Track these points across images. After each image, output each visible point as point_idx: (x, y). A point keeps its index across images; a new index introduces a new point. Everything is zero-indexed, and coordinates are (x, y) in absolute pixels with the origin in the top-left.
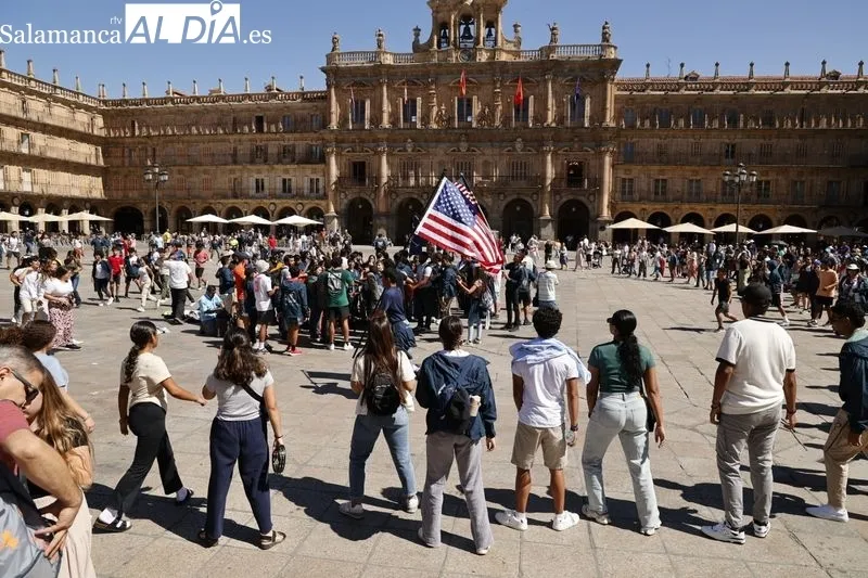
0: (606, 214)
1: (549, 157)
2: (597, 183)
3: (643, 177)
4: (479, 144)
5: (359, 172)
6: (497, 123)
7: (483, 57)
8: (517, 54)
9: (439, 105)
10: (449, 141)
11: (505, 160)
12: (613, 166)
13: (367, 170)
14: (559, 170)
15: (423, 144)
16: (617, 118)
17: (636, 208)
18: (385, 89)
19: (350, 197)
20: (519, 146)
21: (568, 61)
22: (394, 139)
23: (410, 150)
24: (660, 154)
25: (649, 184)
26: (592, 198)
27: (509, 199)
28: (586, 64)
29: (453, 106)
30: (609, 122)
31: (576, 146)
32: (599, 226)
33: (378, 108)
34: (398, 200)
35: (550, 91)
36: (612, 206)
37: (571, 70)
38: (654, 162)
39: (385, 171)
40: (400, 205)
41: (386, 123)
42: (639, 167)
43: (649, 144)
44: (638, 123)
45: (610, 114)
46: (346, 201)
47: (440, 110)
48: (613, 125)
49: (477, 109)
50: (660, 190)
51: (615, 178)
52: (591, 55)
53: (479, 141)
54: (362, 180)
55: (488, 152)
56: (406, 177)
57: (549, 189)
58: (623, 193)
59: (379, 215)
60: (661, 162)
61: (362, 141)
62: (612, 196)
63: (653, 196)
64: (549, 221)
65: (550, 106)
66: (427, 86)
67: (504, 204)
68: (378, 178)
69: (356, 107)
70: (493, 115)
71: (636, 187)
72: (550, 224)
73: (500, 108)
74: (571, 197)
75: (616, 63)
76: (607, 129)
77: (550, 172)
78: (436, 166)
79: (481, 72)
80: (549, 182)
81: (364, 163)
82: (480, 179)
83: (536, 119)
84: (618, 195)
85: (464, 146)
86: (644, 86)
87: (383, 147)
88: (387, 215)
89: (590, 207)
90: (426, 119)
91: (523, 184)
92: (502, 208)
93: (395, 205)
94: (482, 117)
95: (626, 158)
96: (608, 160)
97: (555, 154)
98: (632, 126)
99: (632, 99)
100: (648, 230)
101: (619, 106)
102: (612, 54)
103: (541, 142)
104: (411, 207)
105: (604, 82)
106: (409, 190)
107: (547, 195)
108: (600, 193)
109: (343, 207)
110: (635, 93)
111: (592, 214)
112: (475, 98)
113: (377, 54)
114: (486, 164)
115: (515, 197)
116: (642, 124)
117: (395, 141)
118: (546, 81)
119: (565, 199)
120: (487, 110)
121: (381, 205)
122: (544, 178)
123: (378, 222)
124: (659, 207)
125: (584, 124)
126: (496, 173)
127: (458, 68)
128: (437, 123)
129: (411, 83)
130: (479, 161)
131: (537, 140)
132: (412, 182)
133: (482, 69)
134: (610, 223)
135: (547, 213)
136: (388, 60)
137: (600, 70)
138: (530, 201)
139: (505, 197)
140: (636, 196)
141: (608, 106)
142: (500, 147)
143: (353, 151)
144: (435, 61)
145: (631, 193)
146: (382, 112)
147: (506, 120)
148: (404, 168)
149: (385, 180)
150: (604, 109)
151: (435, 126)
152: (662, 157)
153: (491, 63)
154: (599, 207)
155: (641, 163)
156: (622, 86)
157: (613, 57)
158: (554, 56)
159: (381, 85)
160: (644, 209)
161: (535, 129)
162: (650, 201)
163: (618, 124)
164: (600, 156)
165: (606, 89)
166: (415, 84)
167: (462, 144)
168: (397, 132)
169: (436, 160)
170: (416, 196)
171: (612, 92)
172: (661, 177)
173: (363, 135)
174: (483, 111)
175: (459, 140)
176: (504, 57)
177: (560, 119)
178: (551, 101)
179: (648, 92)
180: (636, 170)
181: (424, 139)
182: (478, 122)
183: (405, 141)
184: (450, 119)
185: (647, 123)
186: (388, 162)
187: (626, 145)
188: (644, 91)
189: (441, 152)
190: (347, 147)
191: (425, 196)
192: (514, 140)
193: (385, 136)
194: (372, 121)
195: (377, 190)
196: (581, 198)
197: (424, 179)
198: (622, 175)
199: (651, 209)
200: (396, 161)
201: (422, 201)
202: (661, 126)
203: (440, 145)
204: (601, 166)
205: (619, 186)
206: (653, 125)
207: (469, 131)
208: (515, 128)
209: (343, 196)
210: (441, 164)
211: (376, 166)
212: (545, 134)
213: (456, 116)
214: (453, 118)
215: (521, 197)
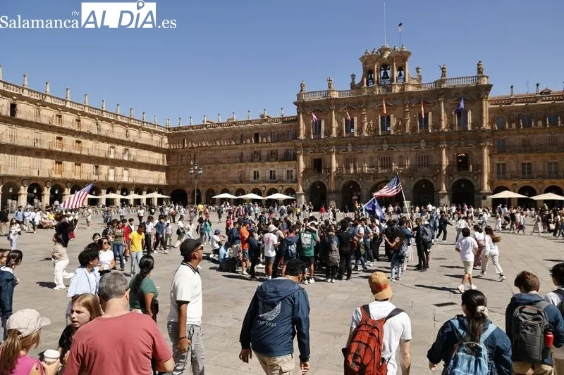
0: (487, 188)
1: (444, 152)
2: (480, 167)
3: (513, 163)
4: (395, 145)
5: (318, 165)
6: (407, 131)
7: (397, 90)
8: (419, 86)
9: (369, 121)
10: (376, 144)
11: (413, 155)
12: (490, 155)
13: (323, 165)
14: (451, 159)
15: (359, 146)
16: (491, 123)
17: (509, 184)
18: (334, 113)
19: (312, 181)
20: (423, 144)
21: (454, 88)
22: (340, 143)
23: (350, 150)
24: (524, 146)
25: (517, 167)
26: (476, 177)
27: (417, 180)
28: (467, 90)
29: (377, 121)
30: (486, 125)
31: (463, 143)
32: (482, 196)
33: (329, 125)
34: (343, 182)
36: (491, 183)
37: (456, 94)
38: (520, 152)
39: (335, 164)
40: (344, 186)
41: (334, 134)
42: (510, 155)
43: (516, 140)
44: (507, 126)
45: (486, 121)
46: (309, 184)
47: (369, 124)
48: (488, 128)
49: (393, 122)
50: (527, 170)
51: (492, 163)
52: (471, 83)
53: (396, 143)
54: (320, 171)
55: (402, 150)
56: (348, 168)
57: (445, 172)
58: (499, 174)
59: (331, 192)
60: (526, 151)
61: (320, 146)
62: (491, 176)
63: (521, 175)
64: (445, 194)
65: (443, 118)
66: (361, 109)
67: (414, 183)
68: (330, 169)
69: (316, 125)
70: (405, 126)
71: (508, 169)
72: (446, 196)
73: (409, 121)
74: (460, 178)
75: (488, 88)
76: (484, 131)
77: (445, 161)
78: (367, 160)
79: (395, 99)
80: (444, 168)
81: (321, 159)
82: (397, 167)
83: (433, 127)
84: (495, 175)
85: (385, 146)
86: (510, 101)
87: (334, 149)
88: (336, 192)
89: (475, 184)
90: (360, 130)
91: (425, 169)
92: (412, 186)
93: (341, 186)
94: (397, 127)
95: (500, 149)
96: (486, 151)
97: (448, 149)
98: (502, 128)
99: (501, 110)
100: (519, 199)
101: (492, 115)
102: (485, 82)
103: (438, 142)
104: (351, 187)
105: (481, 100)
106: (351, 176)
107: (443, 177)
108: (482, 174)
109: (308, 187)
110: (503, 106)
111: (476, 188)
112: (392, 116)
113: (329, 92)
114: (401, 157)
115: (421, 178)
116: (510, 126)
117: (340, 145)
118: (439, 102)
119: (456, 179)
120: (400, 123)
121: (332, 186)
122: (440, 165)
123: (330, 196)
124: (526, 182)
125: (467, 128)
126: (408, 163)
127: (380, 97)
128: (368, 132)
129: (350, 108)
130: (396, 156)
131: (435, 140)
132: (352, 171)
133: (396, 97)
134: (490, 194)
135: (444, 188)
136: (336, 95)
137: (477, 93)
138: (432, 181)
139: (414, 179)
140: (508, 175)
141: (484, 115)
142: (410, 146)
143: (314, 152)
144: (365, 94)
145: (504, 173)
146: (332, 127)
147: (413, 128)
148: (346, 162)
149: (334, 170)
150: (481, 118)
151: (366, 135)
152: (526, 147)
153: (402, 93)
154: (481, 184)
155: (511, 152)
156: (493, 102)
157: (486, 83)
158: (445, 86)
159: (331, 111)
160: (515, 184)
161: (433, 134)
162: (518, 178)
163: (492, 127)
164: (481, 149)
165: (482, 105)
166: (353, 109)
167: (384, 145)
168: (342, 139)
169: (368, 156)
170: (354, 180)
171: (486, 106)
172: (527, 162)
173: (320, 142)
174: (398, 123)
175: (382, 143)
176: (410, 89)
177: (451, 125)
178: (444, 115)
179: (513, 104)
180: (507, 158)
181: (359, 143)
182: (395, 131)
183: (347, 145)
184: (376, 130)
185: (514, 125)
186: (336, 158)
187: (499, 141)
188: (510, 104)
189: (370, 151)
190: (310, 150)
191: (360, 179)
192: (419, 142)
193: (333, 142)
194: (325, 134)
195: (328, 177)
196: (467, 178)
197: (360, 169)
198: (497, 161)
199: (521, 183)
200: (341, 157)
201: (359, 183)
202: (524, 126)
203: (370, 146)
204: (481, 157)
205: (495, 169)
206: (518, 126)
207: (388, 137)
208: (420, 134)
209: (307, 180)
210: (371, 158)
211: (328, 161)
212: (441, 137)
213: (380, 127)
214: (378, 129)
215: (426, 178)
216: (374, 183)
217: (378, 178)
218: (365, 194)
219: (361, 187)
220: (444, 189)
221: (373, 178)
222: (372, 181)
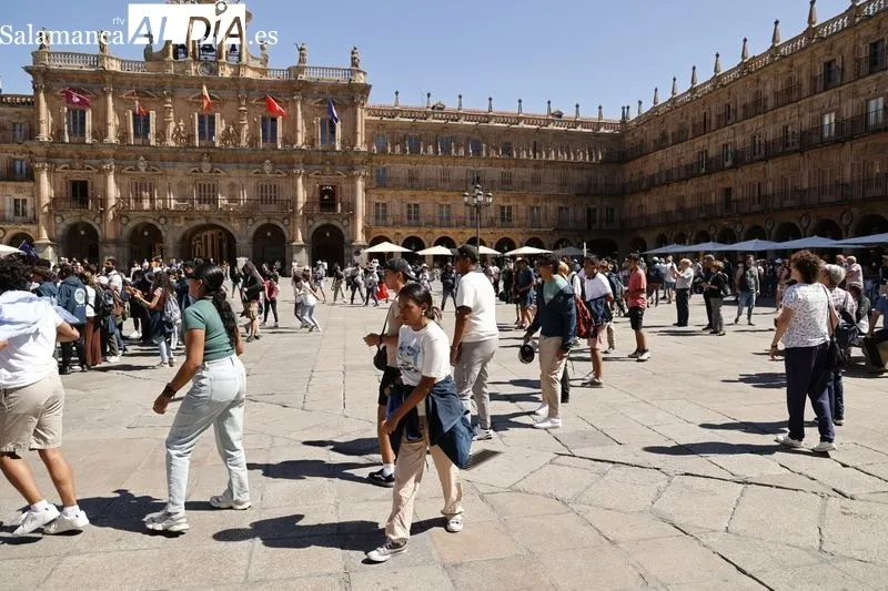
0: (360, 238)
1: (300, 181)
2: (351, 208)
3: (396, 202)
4: (223, 165)
5: (79, 192)
6: (244, 143)
7: (227, 72)
8: (264, 72)
9: (177, 121)
10: (189, 161)
11: (252, 183)
12: (366, 190)
13: (90, 192)
14: (311, 194)
15: (159, 163)
16: (368, 142)
17: (390, 233)
18: (110, 98)
19: (68, 222)
20: (267, 167)
21: (317, 82)
23: (143, 169)
24: (411, 179)
25: (402, 209)
26: (346, 222)
27: (259, 224)
28: (335, 88)
29: (192, 121)
30: (361, 145)
31: (328, 169)
32: (354, 250)
33: (102, 121)
34: (131, 225)
35: (300, 113)
36: (367, 231)
37: (321, 93)
38: (406, 187)
39: (113, 192)
40: (134, 231)
41: (112, 137)
42: (392, 192)
43: (400, 169)
44: (389, 149)
45: (361, 139)
46: (63, 226)
47: (178, 126)
48: (364, 149)
49: (220, 127)
50: (413, 214)
51: (368, 202)
52: (342, 79)
53: (225, 162)
54: (84, 203)
55: (233, 174)
56: (139, 199)
57: (301, 213)
58: (377, 217)
59: (106, 242)
60: (412, 187)
61: (82, 157)
62: (366, 221)
63: (406, 220)
64: (301, 246)
65: (299, 128)
66: (163, 99)
67: (255, 228)
68: (104, 201)
69: (75, 118)
70: (239, 135)
71: (389, 212)
72: (304, 250)
73: (247, 127)
74: (325, 222)
75: (366, 89)
76: (358, 153)
77: (302, 196)
78: (174, 187)
79: (224, 88)
80: (300, 206)
81: (85, 182)
82: (226, 202)
83: (285, 141)
84: (372, 220)
85: (206, 166)
86: (394, 113)
87: (110, 164)
88: (116, 242)
89: (344, 232)
90: (161, 135)
91: (273, 207)
92: (251, 234)
93: (126, 231)
94: (226, 136)
95: (379, 182)
96: (360, 184)
97: (306, 177)
98: (384, 151)
99: (381, 125)
100: (403, 253)
101: (370, 131)
102: (360, 79)
103: (291, 165)
104: (146, 233)
105: (354, 105)
106: (143, 214)
107: (298, 220)
108: (353, 216)
109: (60, 232)
110: (385, 119)
111: (346, 239)
112: (217, 115)
113: (99, 58)
114: (232, 186)
115: (265, 221)
116: (393, 150)
117: (124, 158)
118: (294, 102)
119: (318, 224)
120: (231, 129)
121: (108, 230)
122: (294, 201)
123: (105, 250)
124: (413, 232)
125: (334, 146)
126: (244, 195)
127: (197, 83)
128: (175, 140)
129: (143, 93)
130: (224, 183)
131: (287, 162)
132: (146, 205)
133: (224, 85)
134: (365, 247)
135: (300, 238)
136: (115, 66)
137: (350, 94)
138: (282, 226)
139: (254, 222)
140: (390, 221)
141: (359, 130)
142: (247, 169)
143: (72, 168)
144: (171, 71)
145: (385, 217)
146: (106, 124)
147: (253, 141)
148: (138, 189)
149: (112, 202)
150: (355, 133)
151: (172, 144)
152: (412, 181)
153: (235, 80)
154: (353, 232)
155: (393, 187)
156: (372, 111)
157: (362, 82)
158: (304, 77)
159: (105, 94)
160: (398, 234)
161: (284, 151)
162: (402, 225)
163: (370, 148)
164: (352, 179)
165: (356, 113)
166: (148, 96)
167: (203, 164)
168: (127, 149)
169: (175, 181)
170: (151, 221)
171: (362, 116)
172: (413, 202)
173: (84, 150)
174: (228, 129)
175: (201, 160)
176: (249, 74)
177: (311, 141)
178: (300, 123)
179: (397, 118)
180: (389, 196)
181: (158, 158)
182: (222, 141)
183: (137, 158)
184: (190, 137)
185: (398, 148)
186: (116, 182)
187: (378, 171)
188: (393, 117)
189: (180, 172)
190: (63, 164)
191: (162, 220)
192: (262, 162)
193: (111, 152)
194: (94, 135)
195: (103, 214)
196: (334, 223)
197: (161, 201)
198: (375, 199)
199: (406, 233)
200: (127, 180)
201: (160, 227)
202: (411, 152)
203: (179, 164)
204: (354, 191)
205: (373, 211)
206: (404, 151)
207: (211, 151)
208: (263, 149)
209: (58, 220)
210: (181, 185)
211: (101, 186)
212: (295, 156)
213: (197, 133)
214: (193, 136)
215: (272, 222)
216: (187, 228)
217: (192, 219)
218: (171, 246)
219: (163, 234)
220: (300, 240)
221: (186, 219)
222: (182, 223)
